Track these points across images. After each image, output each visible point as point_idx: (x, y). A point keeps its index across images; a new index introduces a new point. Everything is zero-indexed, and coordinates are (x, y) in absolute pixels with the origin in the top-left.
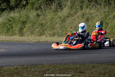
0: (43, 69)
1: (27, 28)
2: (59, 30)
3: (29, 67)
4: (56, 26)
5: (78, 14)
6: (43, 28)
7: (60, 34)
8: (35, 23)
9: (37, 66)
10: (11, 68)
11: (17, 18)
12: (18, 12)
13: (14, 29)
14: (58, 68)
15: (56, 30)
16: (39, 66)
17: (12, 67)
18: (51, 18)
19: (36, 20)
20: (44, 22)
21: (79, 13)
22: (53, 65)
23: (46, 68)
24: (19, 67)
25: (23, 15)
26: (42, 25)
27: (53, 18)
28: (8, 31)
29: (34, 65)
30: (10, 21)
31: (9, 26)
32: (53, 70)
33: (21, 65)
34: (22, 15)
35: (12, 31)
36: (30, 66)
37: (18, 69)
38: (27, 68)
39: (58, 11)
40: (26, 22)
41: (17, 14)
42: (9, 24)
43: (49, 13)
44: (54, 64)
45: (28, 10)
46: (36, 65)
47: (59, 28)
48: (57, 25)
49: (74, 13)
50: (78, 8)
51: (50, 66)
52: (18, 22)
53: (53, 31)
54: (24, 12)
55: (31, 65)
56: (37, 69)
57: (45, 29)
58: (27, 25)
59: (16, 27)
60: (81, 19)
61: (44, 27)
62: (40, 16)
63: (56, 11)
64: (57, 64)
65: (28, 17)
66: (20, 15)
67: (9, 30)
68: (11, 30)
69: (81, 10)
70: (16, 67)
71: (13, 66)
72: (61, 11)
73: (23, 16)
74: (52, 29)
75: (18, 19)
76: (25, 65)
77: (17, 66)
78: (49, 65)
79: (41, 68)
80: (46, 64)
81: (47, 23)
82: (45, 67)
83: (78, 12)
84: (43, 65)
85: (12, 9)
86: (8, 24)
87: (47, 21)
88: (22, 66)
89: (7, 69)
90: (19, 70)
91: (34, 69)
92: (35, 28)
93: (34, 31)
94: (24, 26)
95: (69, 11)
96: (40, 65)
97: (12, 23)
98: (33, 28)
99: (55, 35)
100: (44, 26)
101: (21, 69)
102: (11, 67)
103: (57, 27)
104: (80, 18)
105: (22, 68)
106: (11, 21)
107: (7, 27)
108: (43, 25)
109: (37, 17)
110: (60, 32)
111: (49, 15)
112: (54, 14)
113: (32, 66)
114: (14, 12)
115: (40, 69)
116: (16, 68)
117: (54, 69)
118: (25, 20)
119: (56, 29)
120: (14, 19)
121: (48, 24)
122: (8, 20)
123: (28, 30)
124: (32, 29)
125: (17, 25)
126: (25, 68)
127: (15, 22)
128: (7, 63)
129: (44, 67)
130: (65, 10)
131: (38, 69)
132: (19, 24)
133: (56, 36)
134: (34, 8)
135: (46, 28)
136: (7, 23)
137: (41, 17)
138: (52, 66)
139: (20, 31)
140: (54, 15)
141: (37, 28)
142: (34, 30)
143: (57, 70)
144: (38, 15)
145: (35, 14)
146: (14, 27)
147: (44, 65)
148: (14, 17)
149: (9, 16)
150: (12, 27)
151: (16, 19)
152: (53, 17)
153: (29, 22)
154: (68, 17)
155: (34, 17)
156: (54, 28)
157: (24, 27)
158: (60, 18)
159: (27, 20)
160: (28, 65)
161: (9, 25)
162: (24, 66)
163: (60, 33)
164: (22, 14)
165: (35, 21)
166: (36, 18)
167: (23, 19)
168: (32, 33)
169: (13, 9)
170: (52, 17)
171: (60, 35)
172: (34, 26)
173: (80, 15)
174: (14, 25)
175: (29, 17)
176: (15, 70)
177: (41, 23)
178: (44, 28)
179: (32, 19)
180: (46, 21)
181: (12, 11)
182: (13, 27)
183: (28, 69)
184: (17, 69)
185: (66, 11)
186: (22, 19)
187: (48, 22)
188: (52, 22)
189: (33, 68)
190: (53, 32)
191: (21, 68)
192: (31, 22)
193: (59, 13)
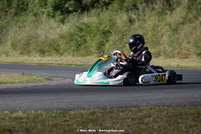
0: (139, 114)
1: (111, 42)
2: (167, 47)
3: (115, 110)
4: (162, 40)
7: (170, 54)
8: (126, 34)
9: (128, 109)
10: (83, 112)
11: (94, 25)
12: (95, 16)
13: (88, 45)
14: (166, 113)
15: (162, 47)
16: (132, 109)
17: (86, 111)
18: (152, 25)
19: (127, 28)
22: (156, 108)
23: (144, 113)
24: (97, 110)
25: (105, 21)
27: (158, 26)
28: (77, 48)
29: (123, 108)
30: (81, 30)
31: (79, 39)
32: (156, 116)
33: (100, 107)
34: (103, 19)
35: (86, 47)
36: (116, 108)
37: (95, 115)
38: (111, 112)
39: (166, 14)
40: (110, 32)
41: (95, 18)
42: (80, 35)
43: (150, 17)
44: (159, 106)
45: (113, 12)
46: (126, 108)
47: (168, 43)
48: (165, 38)
49: (195, 17)
51: (151, 109)
52: (96, 33)
53: (157, 47)
54: (106, 15)
55: (119, 108)
56: (129, 115)
58: (112, 38)
59: (93, 40)
62: (135, 21)
63: (162, 13)
64: (163, 106)
66: (100, 20)
67: (80, 45)
68: (83, 46)
70: (92, 110)
71: (87, 109)
72: (171, 13)
73: (104, 22)
74: (154, 45)
75: (97, 27)
76: (108, 108)
77: (94, 108)
78: (150, 107)
79: (136, 112)
80: (144, 106)
81: (147, 35)
82: (142, 111)
84: (139, 107)
85: (85, 9)
86: (78, 35)
87: (147, 31)
88: (103, 109)
89: (76, 114)
90: (97, 116)
91: (124, 114)
92: (126, 43)
93: (124, 49)
94: (107, 39)
95: (185, 13)
96: (135, 107)
97: (85, 33)
98: (121, 42)
99: (160, 55)
101: (100, 115)
102: (84, 110)
103: (164, 41)
105: (102, 113)
106: (83, 30)
107: (77, 41)
109: (129, 24)
110: (169, 49)
111: (150, 20)
112: (159, 19)
113: (120, 110)
114: (89, 15)
115: (134, 115)
116: (91, 113)
117: (159, 115)
118: (107, 28)
119: (162, 44)
120: (88, 27)
122: (79, 28)
123: (113, 47)
125: (93, 37)
126: (108, 112)
127: (90, 32)
128: (77, 103)
129: (140, 111)
130: (178, 12)
131: (131, 114)
132: (98, 36)
133: (161, 57)
134: (123, 9)
136: (76, 34)
137: (137, 24)
138: (154, 109)
139: (99, 48)
140: (159, 21)
142: (124, 46)
143: (164, 116)
144: (131, 21)
145: (125, 17)
146: (89, 40)
147: (142, 108)
148: (88, 23)
149: (81, 21)
150: (85, 41)
151: (92, 27)
152: (156, 24)
153: (115, 32)
154: (183, 23)
155: (123, 23)
156: (159, 43)
157: (107, 41)
158: (170, 25)
159: (112, 29)
160: (113, 108)
161: (81, 37)
162: (106, 108)
163: (169, 51)
164: (102, 18)
165: (126, 31)
166: (127, 26)
167: (105, 28)
169: (88, 10)
170: (154, 24)
171: (168, 55)
172: (123, 38)
174: (88, 38)
175: (115, 24)
176: (90, 115)
179: (120, 28)
180: (144, 30)
181: (86, 12)
182: (87, 41)
183: (113, 114)
184: (93, 113)
185: (181, 14)
186: (102, 27)
188: (156, 32)
189: (122, 112)
190: (157, 49)
191: (101, 111)
192: (118, 32)
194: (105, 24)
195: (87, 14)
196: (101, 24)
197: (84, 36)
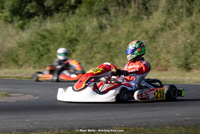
1: (78, 52)
5: (183, 25)
6: (112, 54)
8: (96, 43)
11: (59, 32)
12: (60, 21)
13: (51, 55)
18: (126, 32)
19: (97, 35)
20: (113, 41)
21: (185, 23)
22: (131, 129)
25: (72, 27)
26: (109, 46)
27: (132, 33)
28: (39, 58)
30: (44, 37)
31: (41, 48)
34: (69, 25)
35: (49, 58)
39: (142, 19)
40: (77, 40)
41: (59, 23)
42: (43, 44)
43: (123, 23)
44: (134, 127)
45: (80, 16)
49: (175, 23)
50: (182, 12)
52: (61, 41)
54: (72, 21)
57: (115, 56)
58: (79, 47)
60: (188, 34)
61: (112, 50)
62: (106, 28)
63: (138, 18)
65: (81, 31)
66: (65, 27)
67: (42, 55)
68: (45, 57)
69: (188, 16)
71: (51, 130)
72: (148, 18)
73: (70, 29)
75: (62, 35)
76: (75, 128)
81: (120, 43)
83: (182, 20)
85: (48, 13)
86: (40, 44)
87: (120, 39)
88: (70, 130)
92: (96, 53)
93: (93, 59)
94: (73, 48)
95: (164, 18)
97: (48, 42)
98: (90, 52)
100: (112, 48)
102: (47, 131)
104: (186, 33)
106: (46, 38)
107: (39, 51)
108: (112, 46)
109: (99, 31)
111: (124, 26)
112: (134, 25)
114: (52, 21)
118: (74, 36)
120: (52, 34)
121: (121, 45)
122: (41, 35)
123: (82, 57)
124: (90, 54)
127: (54, 40)
130: (156, 17)
134: (92, 13)
135: (117, 53)
136: (38, 43)
137: (108, 31)
138: (129, 130)
140: (134, 27)
141: (99, 52)
142: (93, 57)
144: (102, 27)
145: (95, 23)
146: (53, 49)
148: (52, 29)
149: (43, 27)
150: (49, 50)
151: (56, 34)
152: (131, 31)
153: (83, 40)
154: (162, 30)
155: (93, 29)
157: (74, 51)
158: (147, 32)
159: (79, 37)
161: (43, 46)
162: (73, 129)
164: (68, 23)
165: (96, 39)
166: (96, 33)
167: (72, 35)
168: (88, 63)
169: (51, 15)
170: (129, 31)
172: (92, 48)
173: (186, 27)
174: (52, 47)
175: (83, 31)
177: (107, 42)
178: (113, 52)
179: (89, 36)
180: (117, 38)
181: (49, 18)
182: (51, 50)
185: (159, 19)
186: (68, 35)
187: (122, 40)
192: (87, 40)
193: (143, 22)
194: (71, 31)
195: (51, 19)
196: (66, 31)
197: (47, 45)
